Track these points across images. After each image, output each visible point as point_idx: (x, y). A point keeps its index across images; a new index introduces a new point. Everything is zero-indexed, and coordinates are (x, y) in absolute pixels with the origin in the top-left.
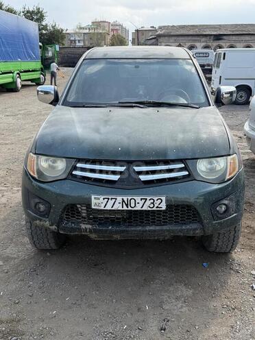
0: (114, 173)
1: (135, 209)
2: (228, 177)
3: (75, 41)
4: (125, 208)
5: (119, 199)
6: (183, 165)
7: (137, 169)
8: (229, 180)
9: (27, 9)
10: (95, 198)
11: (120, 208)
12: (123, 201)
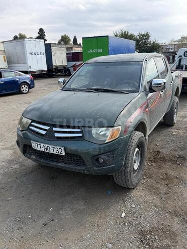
0: (45, 130)
1: (50, 152)
2: (107, 141)
3: (169, 49)
4: (46, 151)
5: (42, 145)
6: (80, 130)
7: (55, 129)
8: (107, 143)
9: (141, 33)
10: (33, 143)
11: (43, 150)
12: (44, 147)
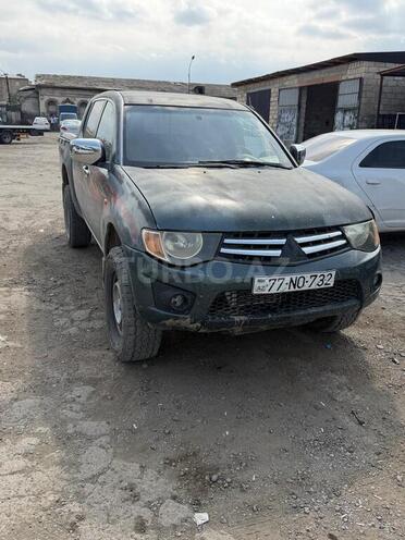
1: (303, 289)
4: (292, 289)
5: (288, 278)
6: (339, 233)
7: (300, 240)
10: (259, 281)
11: (287, 290)
12: (292, 280)
